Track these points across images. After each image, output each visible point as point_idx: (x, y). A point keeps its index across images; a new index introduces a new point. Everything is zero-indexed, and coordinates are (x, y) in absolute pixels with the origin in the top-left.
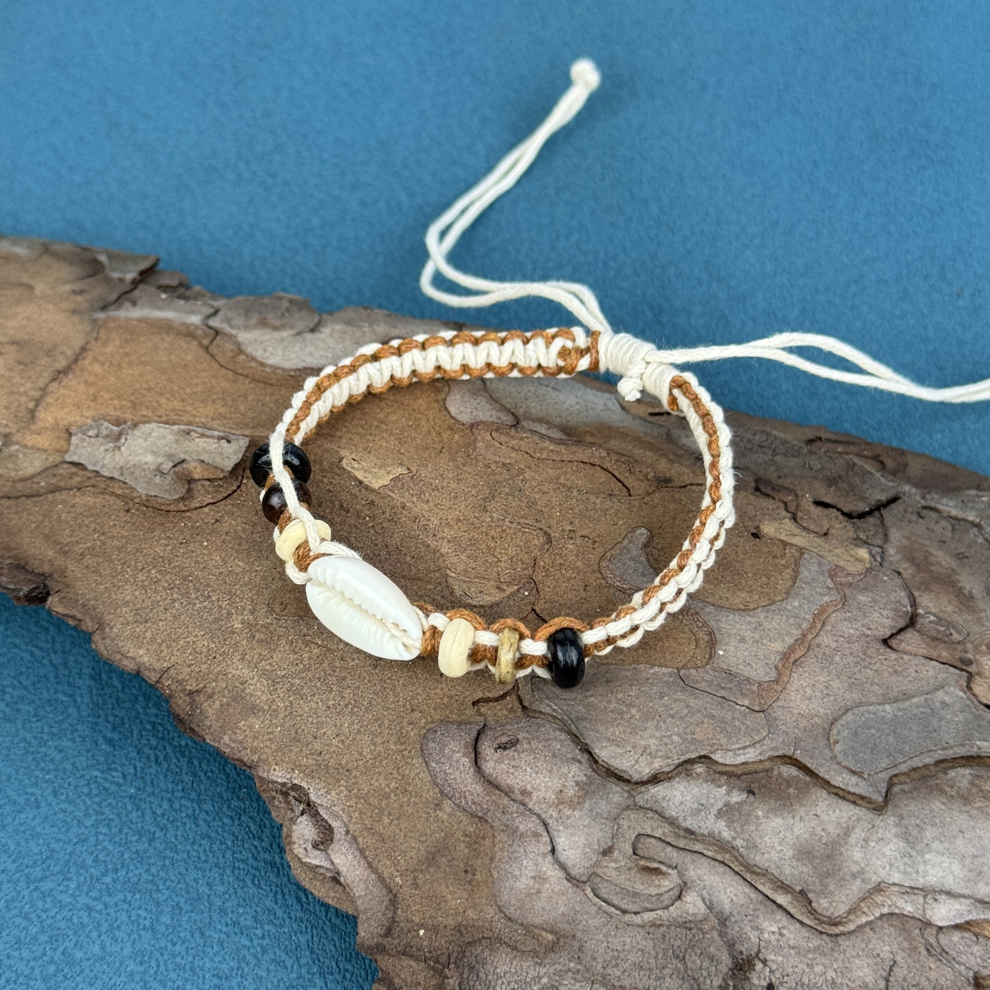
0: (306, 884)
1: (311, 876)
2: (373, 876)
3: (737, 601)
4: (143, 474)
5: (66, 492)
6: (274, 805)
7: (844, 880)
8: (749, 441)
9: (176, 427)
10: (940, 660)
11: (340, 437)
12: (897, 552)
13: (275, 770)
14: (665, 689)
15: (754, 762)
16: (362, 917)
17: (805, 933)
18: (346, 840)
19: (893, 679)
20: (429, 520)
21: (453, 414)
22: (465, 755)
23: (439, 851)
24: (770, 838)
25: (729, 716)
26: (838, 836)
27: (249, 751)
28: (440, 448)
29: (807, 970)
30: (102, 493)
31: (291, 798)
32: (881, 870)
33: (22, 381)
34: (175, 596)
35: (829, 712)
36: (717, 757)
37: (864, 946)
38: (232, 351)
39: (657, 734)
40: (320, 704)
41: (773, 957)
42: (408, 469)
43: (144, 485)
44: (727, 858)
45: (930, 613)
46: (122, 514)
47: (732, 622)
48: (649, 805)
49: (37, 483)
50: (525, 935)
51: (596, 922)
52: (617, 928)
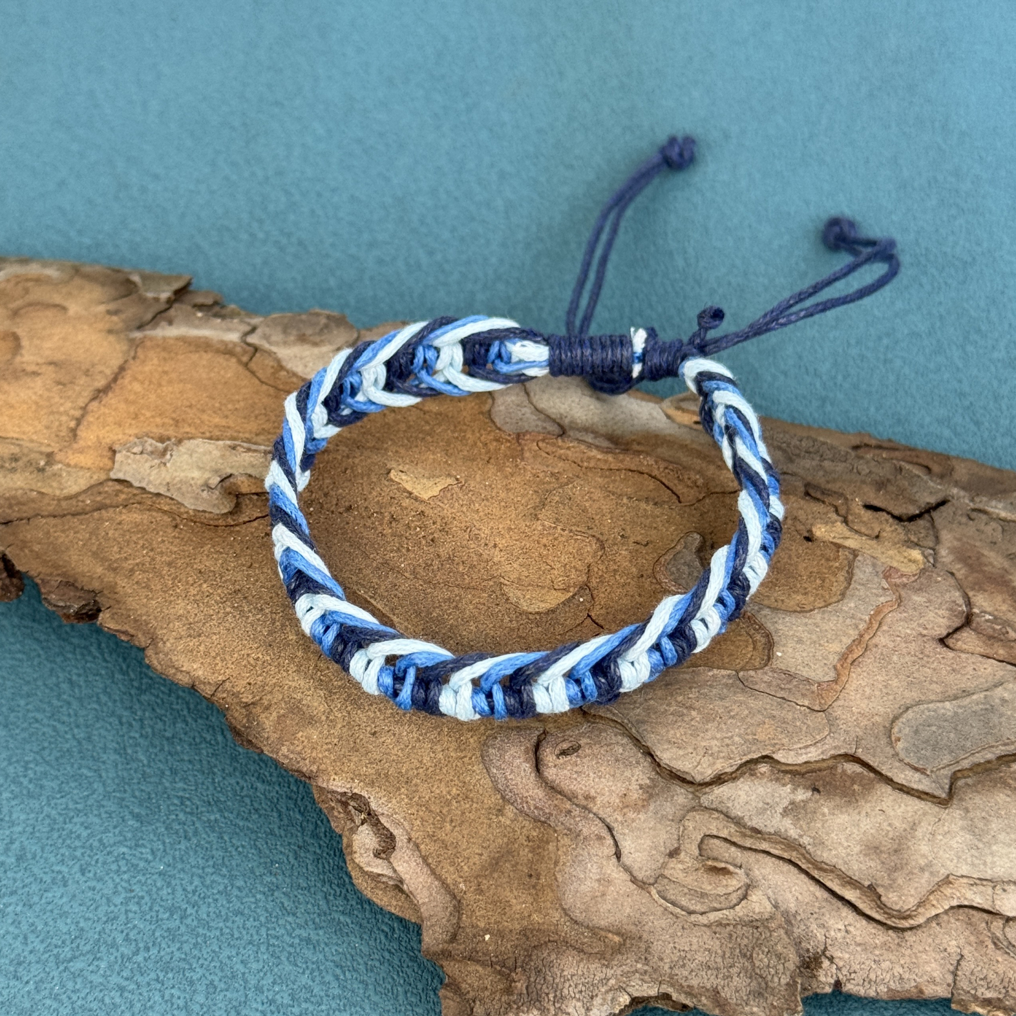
0: (368, 893)
1: (373, 885)
2: (436, 883)
3: (792, 603)
4: (190, 489)
5: (111, 510)
6: (333, 816)
7: (913, 874)
8: (796, 447)
9: (221, 443)
10: (997, 657)
11: (386, 450)
12: (948, 554)
13: (334, 780)
14: (725, 690)
15: (816, 762)
16: (427, 923)
17: (871, 928)
18: (408, 848)
19: (952, 677)
20: (479, 530)
21: (499, 425)
22: (526, 761)
23: (503, 856)
24: (837, 835)
25: (790, 716)
26: (905, 830)
27: (307, 761)
28: (487, 459)
29: (874, 967)
30: (149, 510)
31: (350, 808)
32: (949, 863)
33: (62, 401)
34: (228, 609)
35: (889, 710)
36: (778, 756)
37: (930, 940)
38: (273, 367)
39: (719, 736)
40: (378, 713)
41: (840, 955)
42: (457, 479)
43: (192, 501)
44: (794, 856)
45: (985, 612)
46: (169, 530)
47: (788, 624)
48: (714, 806)
49: (83, 501)
50: (591, 937)
51: (663, 923)
52: (683, 928)
